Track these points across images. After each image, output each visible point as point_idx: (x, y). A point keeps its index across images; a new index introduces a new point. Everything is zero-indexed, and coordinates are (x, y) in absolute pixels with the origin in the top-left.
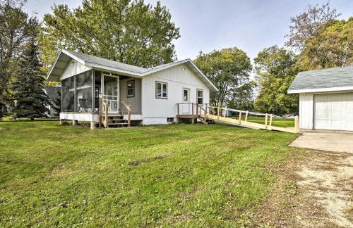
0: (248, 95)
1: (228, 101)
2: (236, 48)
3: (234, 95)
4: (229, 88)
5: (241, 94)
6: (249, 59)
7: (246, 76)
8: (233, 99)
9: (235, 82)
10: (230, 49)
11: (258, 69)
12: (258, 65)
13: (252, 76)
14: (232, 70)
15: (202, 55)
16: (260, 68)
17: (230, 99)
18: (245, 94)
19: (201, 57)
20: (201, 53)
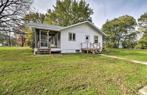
0: (134, 38)
1: (122, 41)
2: (127, 16)
3: (126, 38)
4: (123, 35)
5: (130, 38)
6: (135, 20)
7: (134, 28)
8: (125, 41)
9: (126, 32)
10: (124, 16)
11: (140, 24)
12: (140, 22)
13: (137, 28)
14: (124, 26)
15: (108, 21)
16: (142, 23)
17: (123, 40)
18: (132, 37)
19: (108, 22)
20: (107, 20)
